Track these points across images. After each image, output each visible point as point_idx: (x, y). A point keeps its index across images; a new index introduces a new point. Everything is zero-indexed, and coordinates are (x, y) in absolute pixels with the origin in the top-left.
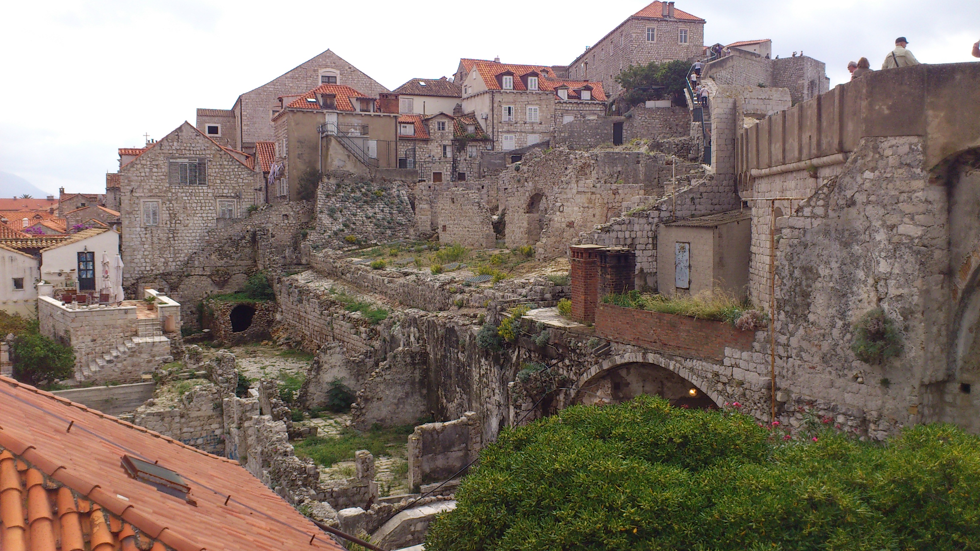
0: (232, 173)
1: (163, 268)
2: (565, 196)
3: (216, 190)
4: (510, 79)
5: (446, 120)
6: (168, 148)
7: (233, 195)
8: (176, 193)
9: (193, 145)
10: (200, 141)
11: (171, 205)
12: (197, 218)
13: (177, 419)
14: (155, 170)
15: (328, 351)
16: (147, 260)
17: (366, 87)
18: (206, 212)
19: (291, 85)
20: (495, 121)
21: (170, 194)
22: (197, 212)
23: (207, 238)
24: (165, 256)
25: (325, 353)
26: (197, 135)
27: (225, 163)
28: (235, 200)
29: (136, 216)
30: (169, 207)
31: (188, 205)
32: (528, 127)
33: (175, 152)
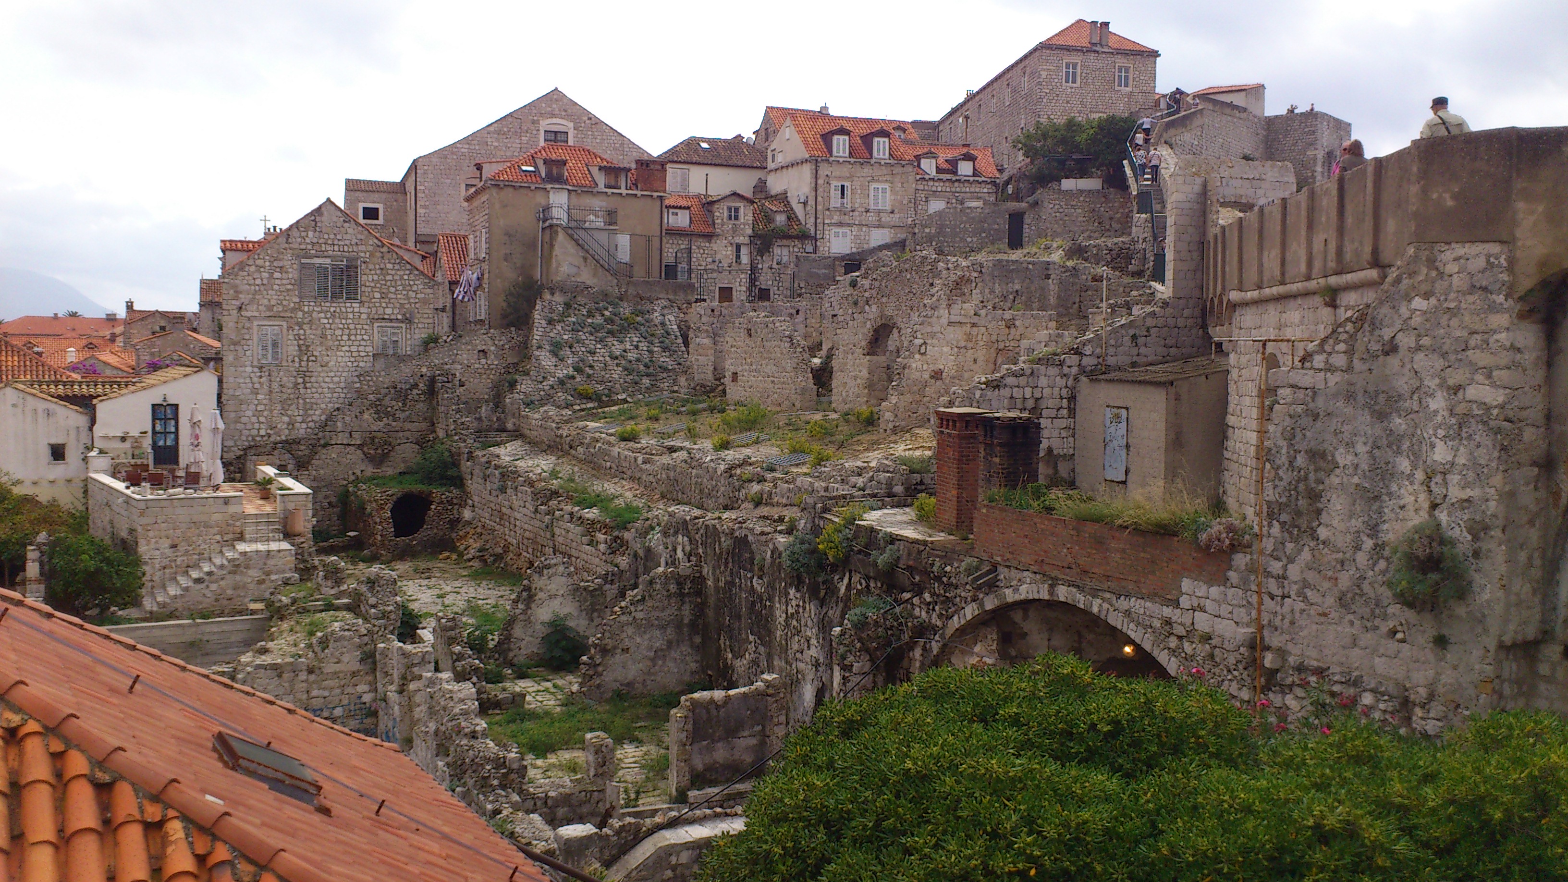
0: (399, 283)
1: (287, 432)
2: (929, 329)
3: (374, 310)
4: (844, 140)
5: (741, 205)
6: (299, 240)
7: (400, 317)
8: (310, 313)
9: (339, 237)
10: (350, 231)
11: (302, 332)
12: (342, 354)
13: (303, 676)
14: (277, 275)
15: (545, 571)
16: (262, 419)
17: (615, 149)
18: (357, 343)
19: (496, 144)
20: (820, 207)
21: (300, 314)
22: (342, 343)
23: (358, 385)
24: (289, 413)
25: (541, 574)
26: (345, 221)
27: (390, 266)
28: (403, 325)
29: (246, 348)
30: (299, 335)
31: (329, 332)
32: (872, 218)
33: (309, 247)
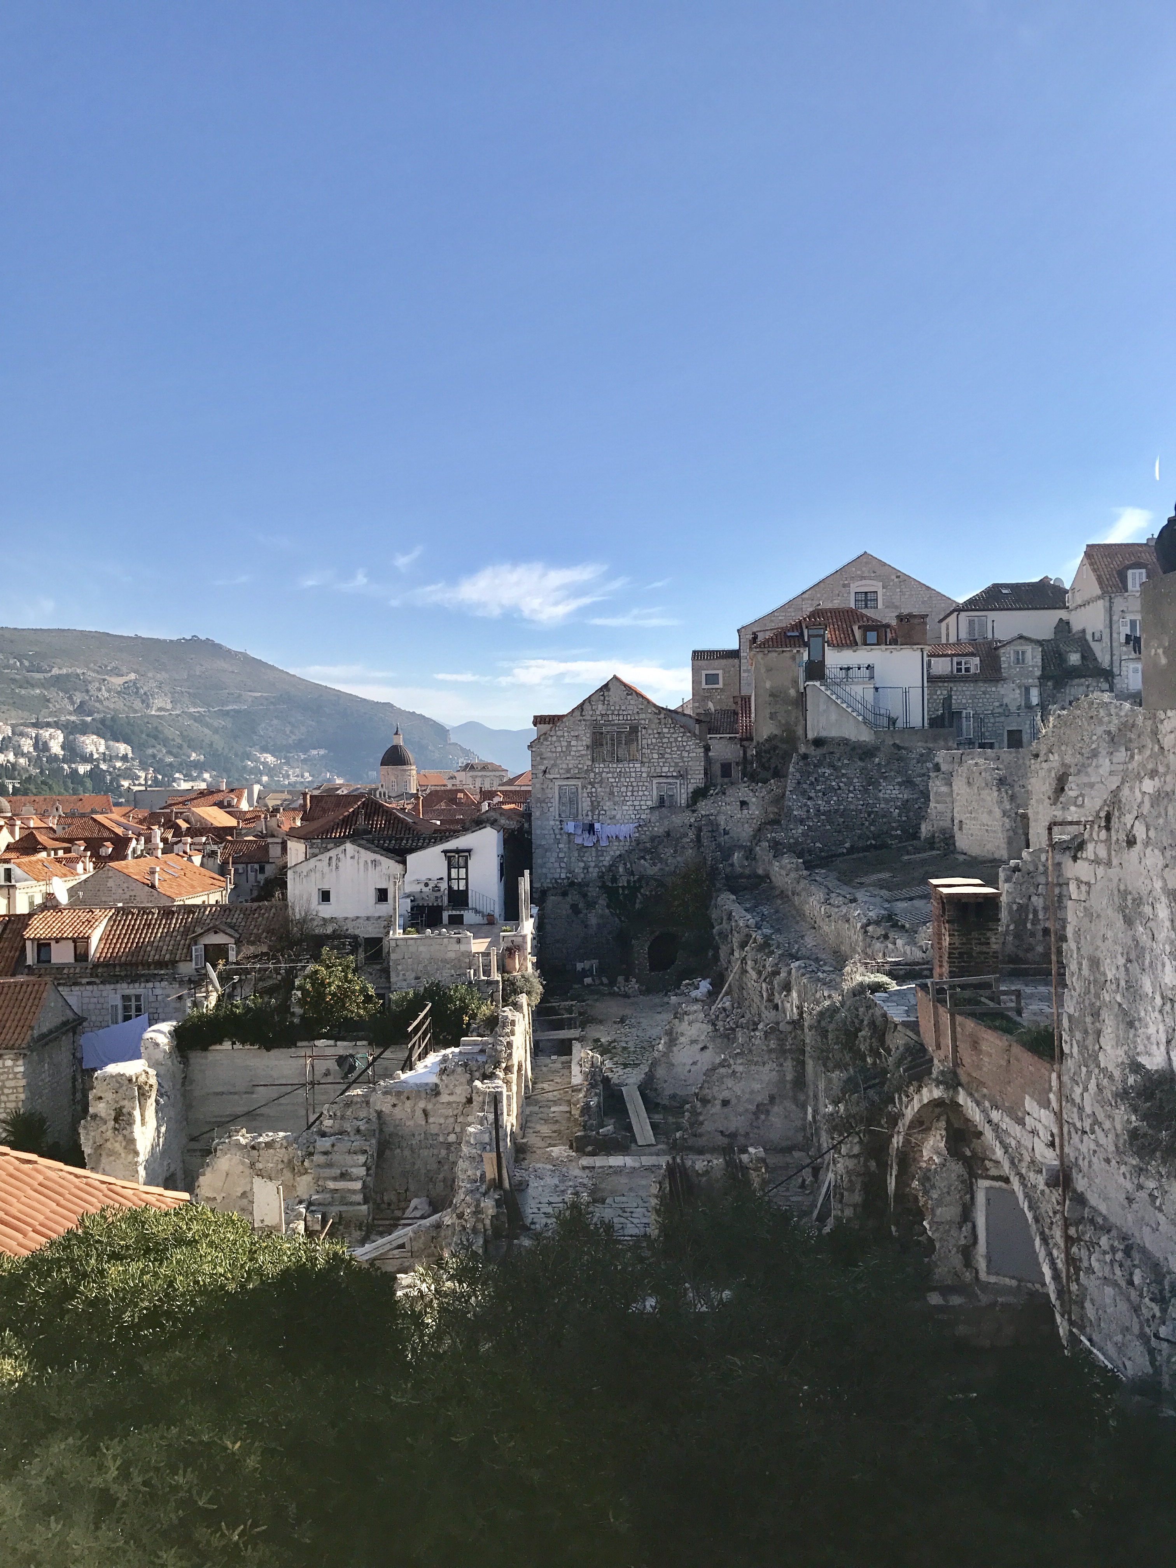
0: (674, 744)
1: (582, 875)
3: (653, 768)
4: (1140, 574)
5: (1028, 647)
6: (591, 713)
7: (675, 774)
8: (600, 773)
9: (623, 708)
10: (632, 702)
11: (594, 790)
12: (627, 808)
14: (574, 743)
15: (686, 1017)
16: (563, 865)
17: (923, 602)
18: (639, 798)
22: (627, 798)
23: (637, 835)
24: (584, 859)
26: (628, 694)
27: (666, 730)
28: (678, 781)
29: (549, 805)
30: (591, 793)
31: (615, 789)
33: (599, 718)
